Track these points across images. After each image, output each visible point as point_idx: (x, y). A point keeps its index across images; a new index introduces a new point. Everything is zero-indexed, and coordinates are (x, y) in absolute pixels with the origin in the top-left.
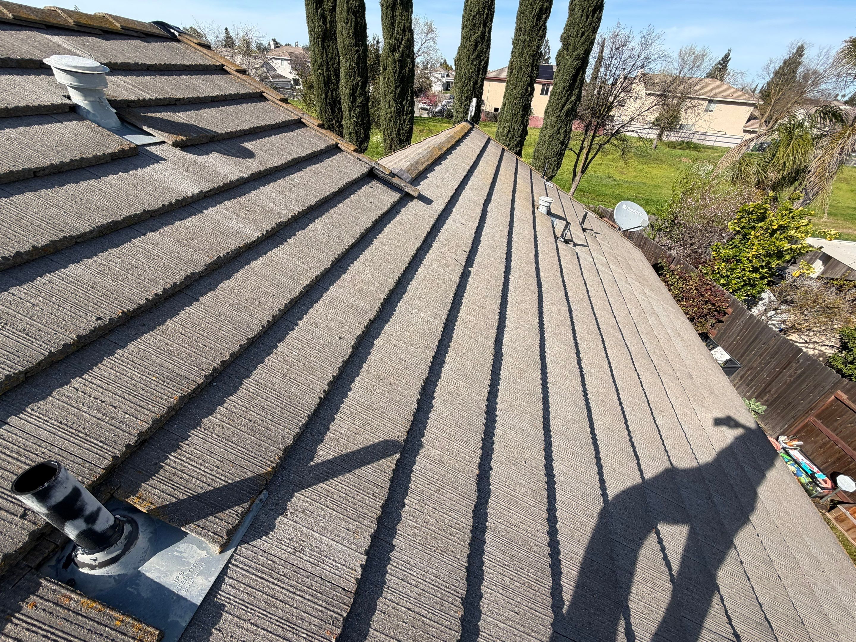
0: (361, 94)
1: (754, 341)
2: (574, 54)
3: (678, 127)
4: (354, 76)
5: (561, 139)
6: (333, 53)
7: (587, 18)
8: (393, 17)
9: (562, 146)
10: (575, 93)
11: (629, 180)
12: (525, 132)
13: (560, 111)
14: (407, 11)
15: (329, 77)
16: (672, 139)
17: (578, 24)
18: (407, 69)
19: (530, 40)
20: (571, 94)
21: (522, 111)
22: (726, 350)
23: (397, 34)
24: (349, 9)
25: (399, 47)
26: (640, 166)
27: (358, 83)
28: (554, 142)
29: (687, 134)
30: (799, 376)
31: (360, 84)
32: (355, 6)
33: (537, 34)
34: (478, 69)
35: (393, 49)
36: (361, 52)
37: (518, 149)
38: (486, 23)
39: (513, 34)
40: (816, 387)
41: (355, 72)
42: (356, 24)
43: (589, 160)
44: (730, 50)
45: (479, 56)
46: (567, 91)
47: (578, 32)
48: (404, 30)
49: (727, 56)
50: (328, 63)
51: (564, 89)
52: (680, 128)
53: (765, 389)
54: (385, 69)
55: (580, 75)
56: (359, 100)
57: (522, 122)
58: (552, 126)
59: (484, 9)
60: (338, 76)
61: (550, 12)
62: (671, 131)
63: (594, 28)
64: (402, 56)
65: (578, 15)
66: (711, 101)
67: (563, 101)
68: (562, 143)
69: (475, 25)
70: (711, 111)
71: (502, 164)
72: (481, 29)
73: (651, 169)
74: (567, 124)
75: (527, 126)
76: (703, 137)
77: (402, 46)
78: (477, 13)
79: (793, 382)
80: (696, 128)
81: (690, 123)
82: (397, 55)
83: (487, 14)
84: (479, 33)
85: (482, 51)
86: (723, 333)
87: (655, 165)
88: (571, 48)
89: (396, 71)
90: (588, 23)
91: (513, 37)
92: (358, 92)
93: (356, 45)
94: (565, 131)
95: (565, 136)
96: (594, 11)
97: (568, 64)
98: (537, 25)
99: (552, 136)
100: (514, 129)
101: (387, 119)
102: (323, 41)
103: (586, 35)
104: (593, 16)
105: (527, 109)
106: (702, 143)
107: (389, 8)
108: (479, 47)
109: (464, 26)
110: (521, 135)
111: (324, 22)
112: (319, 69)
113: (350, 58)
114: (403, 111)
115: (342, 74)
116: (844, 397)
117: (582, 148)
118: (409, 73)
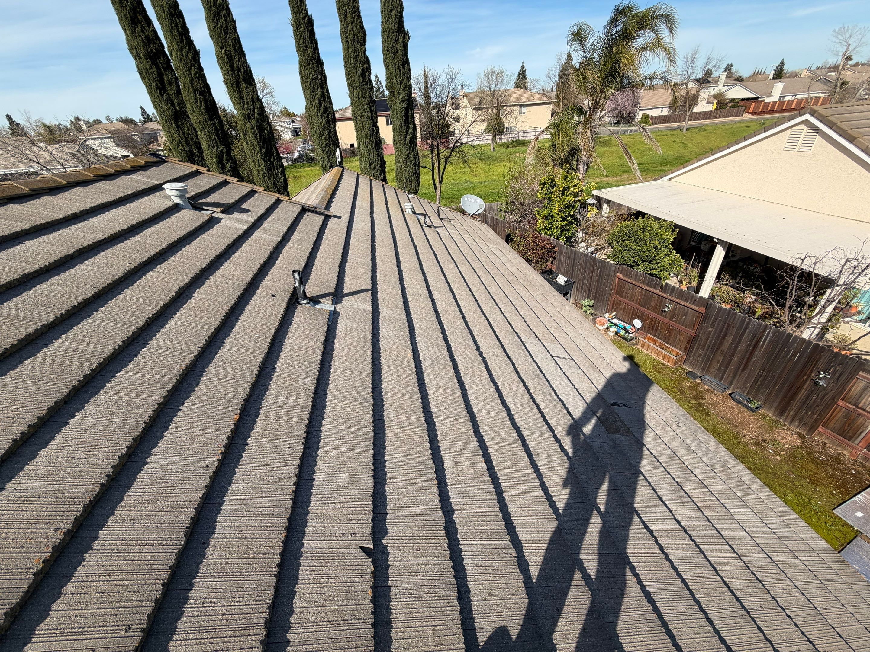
0: (228, 160)
1: (574, 263)
2: (400, 98)
3: (505, 130)
4: (217, 146)
5: (413, 162)
6: (189, 130)
7: (400, 71)
8: (240, 91)
9: (415, 166)
10: (411, 126)
11: (482, 180)
12: (383, 163)
13: (405, 141)
14: (251, 85)
15: (191, 151)
16: (504, 140)
17: (395, 76)
18: (266, 131)
19: (362, 93)
20: (408, 127)
21: (375, 146)
22: (563, 275)
23: (248, 105)
24: (195, 91)
25: (253, 115)
26: (487, 168)
27: (222, 150)
28: (408, 165)
29: (514, 134)
30: (600, 274)
31: (224, 151)
32: (200, 88)
33: (366, 88)
34: (328, 121)
35: (248, 117)
36: (217, 124)
37: (382, 176)
38: (323, 85)
39: (348, 90)
40: (608, 276)
41: (216, 142)
42: (206, 102)
43: (441, 172)
44: (523, 63)
45: (325, 111)
46: (404, 126)
47: (397, 81)
48: (253, 100)
49: (523, 67)
50: (186, 138)
51: (401, 124)
52: (507, 131)
53: (589, 290)
54: (245, 135)
55: (410, 112)
56: (228, 165)
57: (378, 155)
58: (402, 153)
59: (317, 75)
60: (199, 148)
61: (370, 70)
62: (501, 134)
63: (407, 77)
64: (258, 121)
65: (393, 69)
66: (521, 106)
67: (404, 133)
68: (415, 164)
69: (314, 88)
70: (524, 113)
71: (373, 189)
72: (320, 90)
73: (496, 168)
74: (413, 149)
75: (383, 158)
76: (525, 135)
77: (256, 114)
78: (313, 79)
79: (599, 279)
80: (518, 129)
81: (513, 125)
82: (253, 122)
83: (321, 78)
84: (319, 94)
85: (326, 107)
86: (558, 265)
87: (498, 164)
88: (396, 93)
89: (257, 134)
90: (402, 74)
91: (348, 92)
92: (224, 159)
93: (211, 119)
94: (414, 155)
95: (415, 159)
96: (403, 65)
97: (398, 106)
98: (363, 81)
99: (405, 161)
100: (374, 162)
101: (261, 176)
102: (176, 121)
103: (403, 83)
104: (404, 69)
105: (378, 144)
106: (527, 139)
107: (234, 86)
108: (323, 105)
109: (305, 90)
110: (381, 166)
111: (172, 104)
112: (178, 146)
113: (208, 132)
114: (273, 166)
115: (204, 145)
116: (621, 276)
117: (433, 165)
118: (268, 134)
